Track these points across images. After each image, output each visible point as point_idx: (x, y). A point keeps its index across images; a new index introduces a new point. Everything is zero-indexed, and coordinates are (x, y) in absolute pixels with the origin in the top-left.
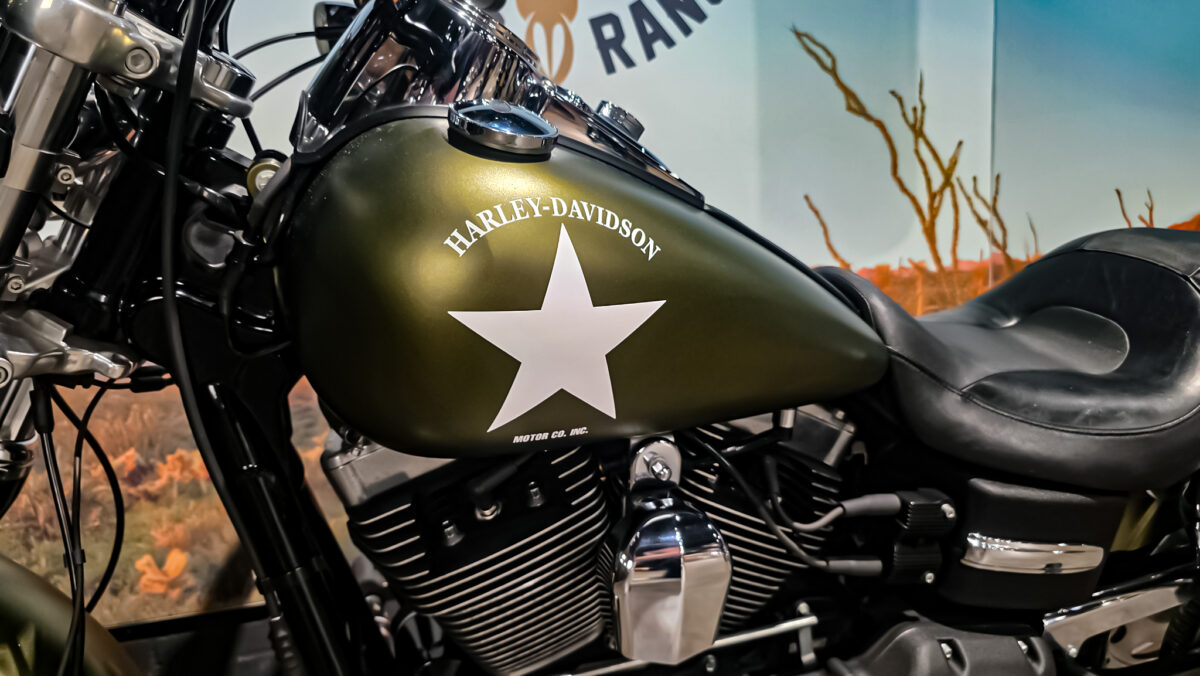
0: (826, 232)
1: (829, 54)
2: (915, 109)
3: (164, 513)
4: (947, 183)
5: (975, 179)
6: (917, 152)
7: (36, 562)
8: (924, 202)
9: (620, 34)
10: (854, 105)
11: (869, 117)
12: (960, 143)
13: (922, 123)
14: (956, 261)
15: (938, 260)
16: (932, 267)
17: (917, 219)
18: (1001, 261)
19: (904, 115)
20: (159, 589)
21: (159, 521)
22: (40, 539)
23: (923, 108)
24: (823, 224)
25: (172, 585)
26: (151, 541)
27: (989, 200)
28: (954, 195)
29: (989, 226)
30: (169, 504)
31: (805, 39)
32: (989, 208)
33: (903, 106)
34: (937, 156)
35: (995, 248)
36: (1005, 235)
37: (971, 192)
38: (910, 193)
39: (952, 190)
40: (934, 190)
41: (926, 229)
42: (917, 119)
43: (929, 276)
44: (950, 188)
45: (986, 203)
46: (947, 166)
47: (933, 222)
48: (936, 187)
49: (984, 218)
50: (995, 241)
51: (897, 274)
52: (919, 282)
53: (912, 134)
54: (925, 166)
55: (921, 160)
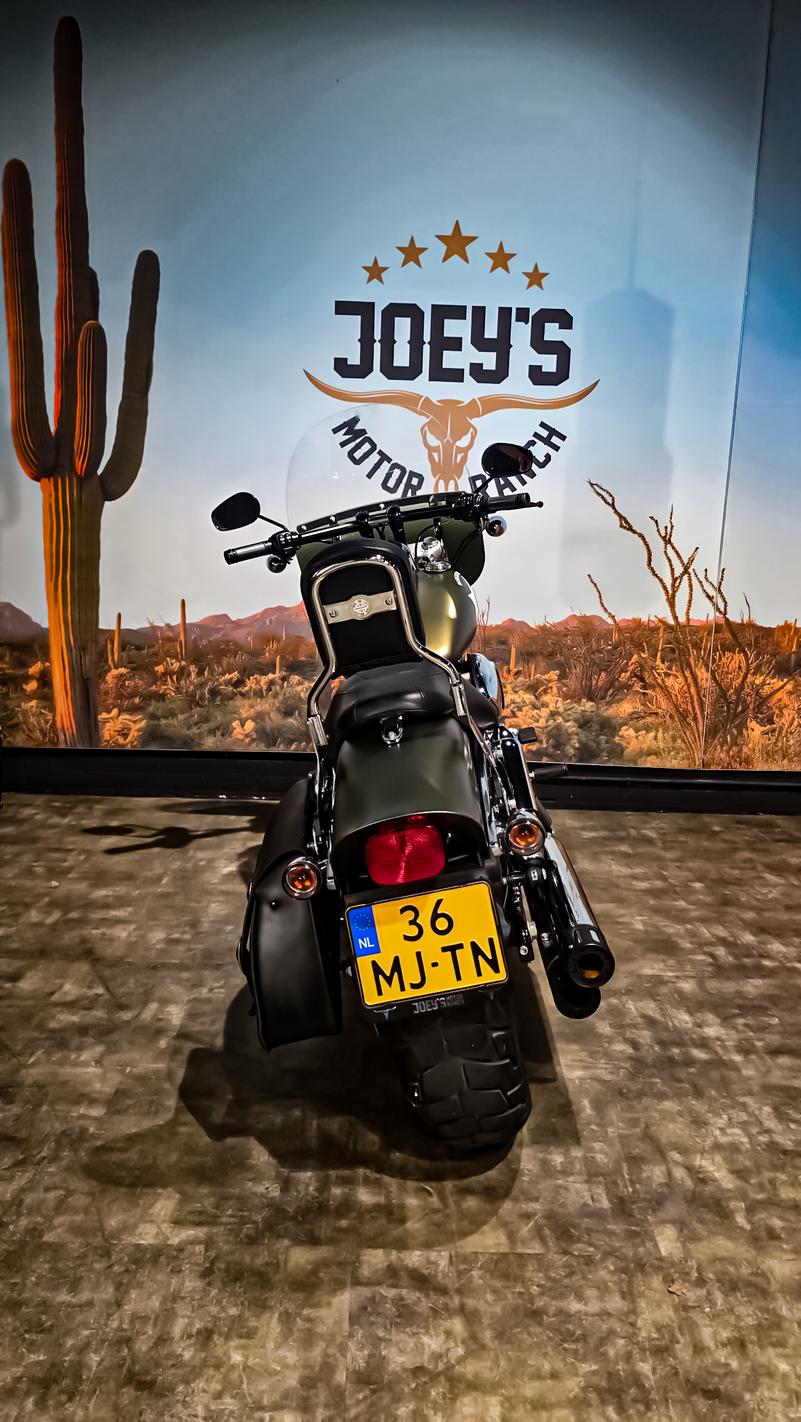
0: (600, 597)
1: (611, 495)
2: (666, 527)
3: (247, 702)
4: (686, 571)
5: (706, 570)
6: (665, 552)
7: (194, 716)
8: (668, 583)
10: (624, 524)
11: (634, 532)
12: (697, 548)
13: (671, 536)
14: (688, 619)
15: (676, 618)
16: (671, 622)
17: (663, 592)
18: (722, 621)
19: (658, 531)
20: (241, 737)
21: (244, 706)
22: (196, 706)
23: (672, 527)
24: (598, 590)
25: (247, 736)
26: (240, 714)
27: (716, 585)
28: (690, 579)
29: (714, 600)
30: (249, 698)
31: (595, 487)
32: (715, 589)
33: (657, 526)
34: (679, 556)
35: (718, 614)
36: (726, 606)
37: (702, 579)
38: (658, 577)
39: (689, 577)
40: (676, 576)
41: (668, 599)
42: (666, 533)
43: (668, 627)
44: (687, 575)
45: (713, 586)
46: (686, 562)
47: (674, 596)
48: (677, 574)
49: (711, 595)
50: (718, 609)
51: (646, 624)
52: (662, 629)
53: (662, 543)
54: (670, 560)
55: (668, 558)
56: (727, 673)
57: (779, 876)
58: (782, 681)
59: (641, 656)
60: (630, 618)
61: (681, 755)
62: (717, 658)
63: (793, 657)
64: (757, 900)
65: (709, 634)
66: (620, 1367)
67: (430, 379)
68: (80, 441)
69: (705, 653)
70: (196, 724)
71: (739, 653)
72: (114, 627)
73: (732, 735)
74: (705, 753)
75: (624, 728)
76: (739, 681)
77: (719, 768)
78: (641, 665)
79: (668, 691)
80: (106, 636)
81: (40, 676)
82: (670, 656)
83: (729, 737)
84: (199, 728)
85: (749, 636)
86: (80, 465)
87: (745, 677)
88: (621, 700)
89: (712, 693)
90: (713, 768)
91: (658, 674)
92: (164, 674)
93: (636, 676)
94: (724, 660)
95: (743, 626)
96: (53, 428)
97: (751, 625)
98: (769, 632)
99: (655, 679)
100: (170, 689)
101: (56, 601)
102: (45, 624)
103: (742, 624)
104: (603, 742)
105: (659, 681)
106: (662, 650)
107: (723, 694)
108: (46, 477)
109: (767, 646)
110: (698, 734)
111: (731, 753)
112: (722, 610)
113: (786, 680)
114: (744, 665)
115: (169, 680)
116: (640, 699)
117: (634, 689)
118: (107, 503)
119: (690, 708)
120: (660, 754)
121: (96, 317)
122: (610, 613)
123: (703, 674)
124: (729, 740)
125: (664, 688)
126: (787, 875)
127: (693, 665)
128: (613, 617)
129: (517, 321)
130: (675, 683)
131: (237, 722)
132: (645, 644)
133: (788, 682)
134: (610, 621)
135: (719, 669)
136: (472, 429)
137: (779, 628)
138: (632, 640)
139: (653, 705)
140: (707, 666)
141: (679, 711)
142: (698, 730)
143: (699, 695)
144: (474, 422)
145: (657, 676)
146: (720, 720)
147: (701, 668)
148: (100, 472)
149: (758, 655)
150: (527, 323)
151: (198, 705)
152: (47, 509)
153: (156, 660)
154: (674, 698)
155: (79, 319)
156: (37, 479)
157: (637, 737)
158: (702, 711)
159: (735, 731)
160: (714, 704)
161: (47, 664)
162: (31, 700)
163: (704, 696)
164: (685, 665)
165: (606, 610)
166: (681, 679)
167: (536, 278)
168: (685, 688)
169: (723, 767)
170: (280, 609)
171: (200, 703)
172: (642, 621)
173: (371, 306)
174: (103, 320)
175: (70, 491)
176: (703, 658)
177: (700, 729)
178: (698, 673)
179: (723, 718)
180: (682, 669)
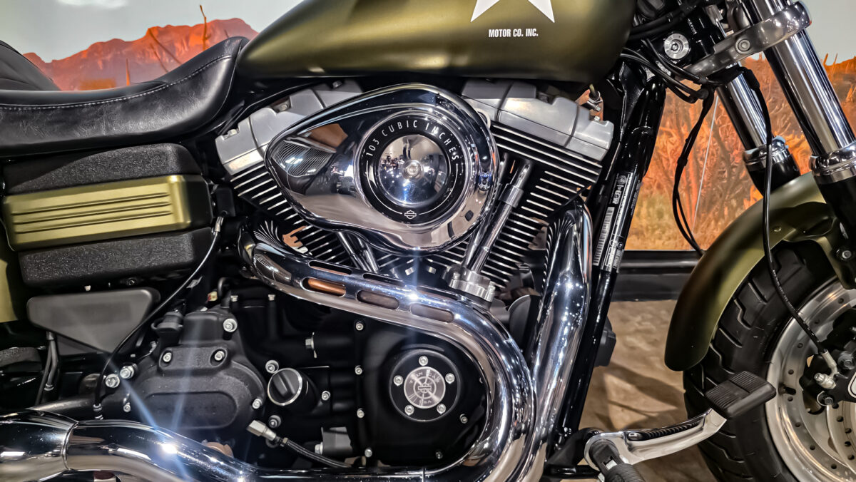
58: (799, 137)
61: (667, 234)
73: (729, 207)
74: (697, 230)
83: (726, 210)
89: (713, 155)
107: (724, 156)
110: (691, 207)
120: (642, 234)
124: (725, 213)
133: (805, 138)
140: (709, 119)
142: (690, 202)
146: (718, 190)
154: (665, 163)
158: (699, 178)
159: (734, 203)
160: (712, 168)
163: (702, 159)
164: (682, 119)
177: (693, 201)
179: (722, 186)
180: (678, 124)
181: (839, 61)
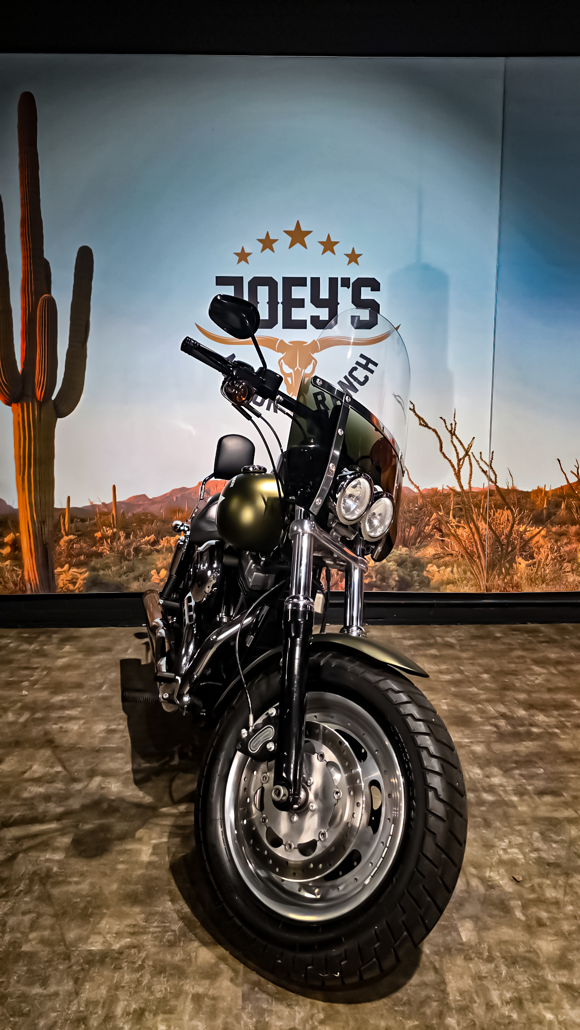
2: (451, 424)
3: (161, 556)
4: (467, 454)
5: (481, 453)
6: (452, 441)
7: (123, 568)
8: (455, 462)
9: (324, 398)
10: (422, 423)
11: (430, 428)
12: (474, 438)
13: (455, 430)
14: (470, 487)
15: (461, 487)
16: (459, 489)
17: (452, 469)
18: (494, 488)
19: (446, 427)
20: (158, 581)
21: (159, 559)
22: (125, 561)
23: (456, 424)
25: (162, 580)
26: (156, 565)
27: (488, 463)
28: (470, 460)
29: (488, 473)
30: (162, 554)
32: (488, 465)
33: (445, 423)
34: (461, 444)
35: (490, 483)
36: (496, 477)
37: (478, 459)
38: (448, 459)
39: (469, 458)
40: (460, 458)
41: (455, 474)
42: (452, 428)
43: (457, 494)
44: (467, 457)
45: (486, 464)
46: (466, 448)
47: (459, 471)
48: (461, 456)
49: (485, 470)
50: (490, 480)
51: (441, 491)
52: (452, 496)
53: (449, 435)
54: (455, 447)
55: (454, 445)
56: (500, 524)
57: (543, 667)
58: (538, 528)
59: (438, 514)
60: (429, 487)
61: (470, 583)
62: (492, 514)
63: (545, 511)
64: (528, 685)
65: (485, 497)
66: (434, 1022)
67: (284, 328)
68: (39, 376)
69: (483, 511)
70: (125, 573)
71: (507, 509)
72: (65, 506)
73: (506, 568)
74: (487, 581)
75: (430, 565)
76: (508, 529)
77: (498, 592)
78: (439, 521)
79: (459, 538)
80: (59, 513)
81: (12, 543)
82: (460, 513)
83: (503, 569)
84: (127, 576)
85: (513, 498)
86: (39, 393)
87: (512, 527)
88: (426, 546)
89: (490, 538)
90: (494, 591)
91: (452, 526)
92: (101, 539)
93: (436, 528)
94: (497, 515)
95: (508, 491)
96: (20, 369)
97: (514, 490)
98: (527, 494)
99: (450, 530)
100: (105, 549)
101: (24, 489)
102: (16, 506)
103: (508, 489)
104: (415, 575)
105: (453, 531)
106: (453, 509)
107: (497, 539)
108: (15, 403)
109: (526, 504)
110: (482, 568)
111: (506, 580)
112: (494, 480)
113: (540, 528)
114: (511, 518)
115: (105, 542)
116: (440, 544)
117: (435, 537)
118: (58, 419)
119: (475, 550)
120: (456, 583)
121: (49, 292)
122: (415, 485)
123: (483, 525)
124: (503, 571)
125: (456, 537)
126: (548, 667)
127: (475, 519)
128: (418, 488)
129: (342, 286)
130: (464, 533)
131: (155, 571)
132: (441, 506)
133: (542, 529)
134: (416, 490)
135: (494, 521)
136: (313, 361)
137: (534, 492)
138: (432, 503)
139: (449, 548)
140: (485, 520)
141: (467, 552)
142: (481, 565)
143: (480, 540)
144: (315, 355)
145: (451, 528)
146: (496, 557)
147: (481, 521)
148: (53, 398)
149: (520, 511)
150: (348, 288)
151: (126, 559)
152: (17, 425)
153: (95, 528)
154: (463, 542)
155: (37, 294)
156: (9, 404)
157: (439, 572)
158: (484, 551)
159: (507, 565)
160: (492, 546)
161: (18, 534)
162: (6, 561)
163: (485, 541)
164: (469, 520)
165: (413, 483)
166: (467, 529)
167: (353, 257)
168: (471, 535)
169: (501, 591)
170: (183, 489)
171: (128, 558)
172: (438, 489)
173: (241, 279)
174: (54, 294)
175: (33, 411)
176: (482, 514)
177: (483, 564)
178: (480, 525)
179: (498, 556)
180: (468, 522)
181: (553, 488)
